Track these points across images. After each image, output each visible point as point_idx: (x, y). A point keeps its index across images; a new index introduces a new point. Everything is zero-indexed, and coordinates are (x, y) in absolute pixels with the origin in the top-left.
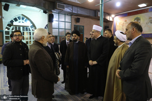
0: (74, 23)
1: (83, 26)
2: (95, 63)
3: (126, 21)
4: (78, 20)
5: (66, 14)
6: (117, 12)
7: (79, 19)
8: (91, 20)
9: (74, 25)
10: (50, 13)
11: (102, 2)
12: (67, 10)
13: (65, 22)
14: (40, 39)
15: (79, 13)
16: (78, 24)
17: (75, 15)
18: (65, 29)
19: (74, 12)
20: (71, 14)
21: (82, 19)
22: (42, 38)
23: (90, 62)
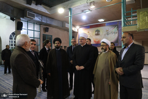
0: (43, 33)
1: (51, 36)
2: (82, 67)
3: (88, 32)
4: (46, 30)
5: (35, 23)
6: (81, 24)
7: (48, 28)
8: (58, 30)
9: (43, 35)
10: (19, 21)
11: (71, 14)
12: (37, 19)
13: (34, 31)
14: (23, 45)
15: (48, 23)
16: (47, 33)
17: (44, 25)
18: (34, 38)
19: (43, 21)
20: (40, 24)
21: (50, 29)
22: (25, 44)
23: (77, 67)
